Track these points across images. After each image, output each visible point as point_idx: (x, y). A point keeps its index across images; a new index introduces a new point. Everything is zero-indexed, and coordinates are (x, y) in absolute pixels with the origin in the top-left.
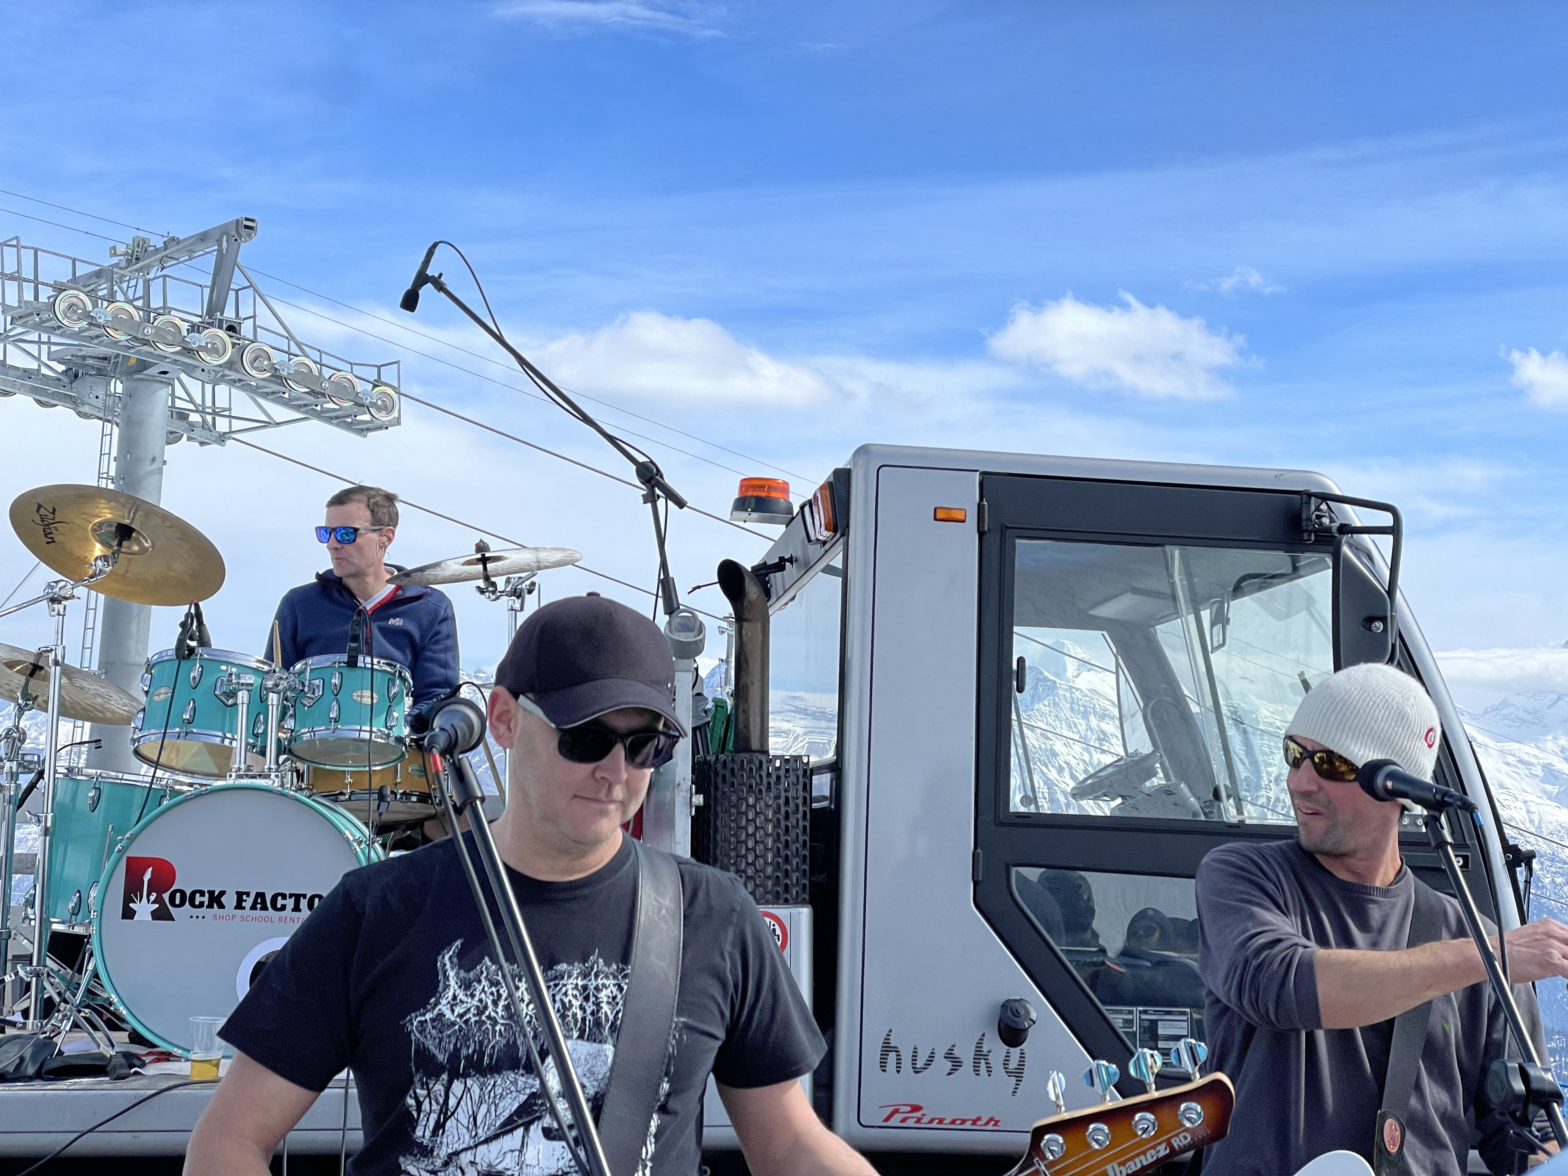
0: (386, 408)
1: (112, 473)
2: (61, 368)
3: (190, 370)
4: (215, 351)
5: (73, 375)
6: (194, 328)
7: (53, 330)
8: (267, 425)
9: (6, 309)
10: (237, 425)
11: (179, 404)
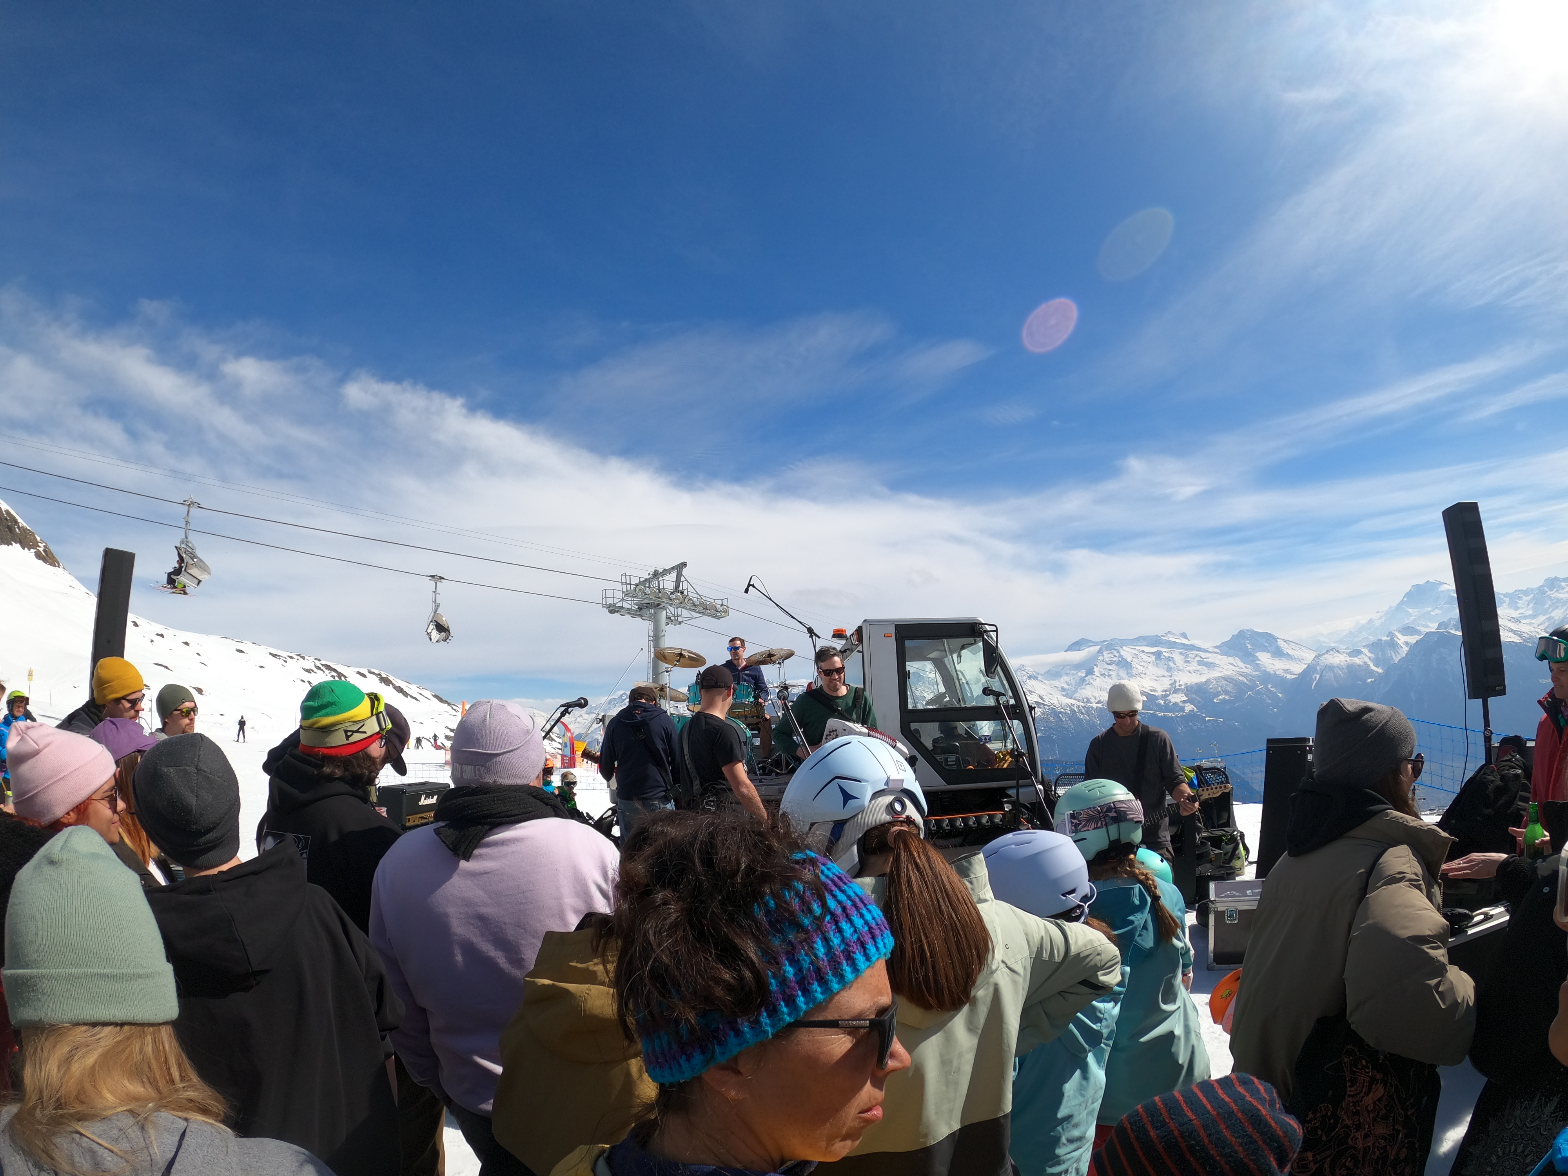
0: (725, 612)
1: (652, 635)
2: (637, 607)
3: (671, 605)
4: (677, 599)
5: (640, 609)
6: (672, 593)
7: (635, 597)
8: (693, 618)
9: (623, 592)
10: (684, 619)
11: (668, 614)
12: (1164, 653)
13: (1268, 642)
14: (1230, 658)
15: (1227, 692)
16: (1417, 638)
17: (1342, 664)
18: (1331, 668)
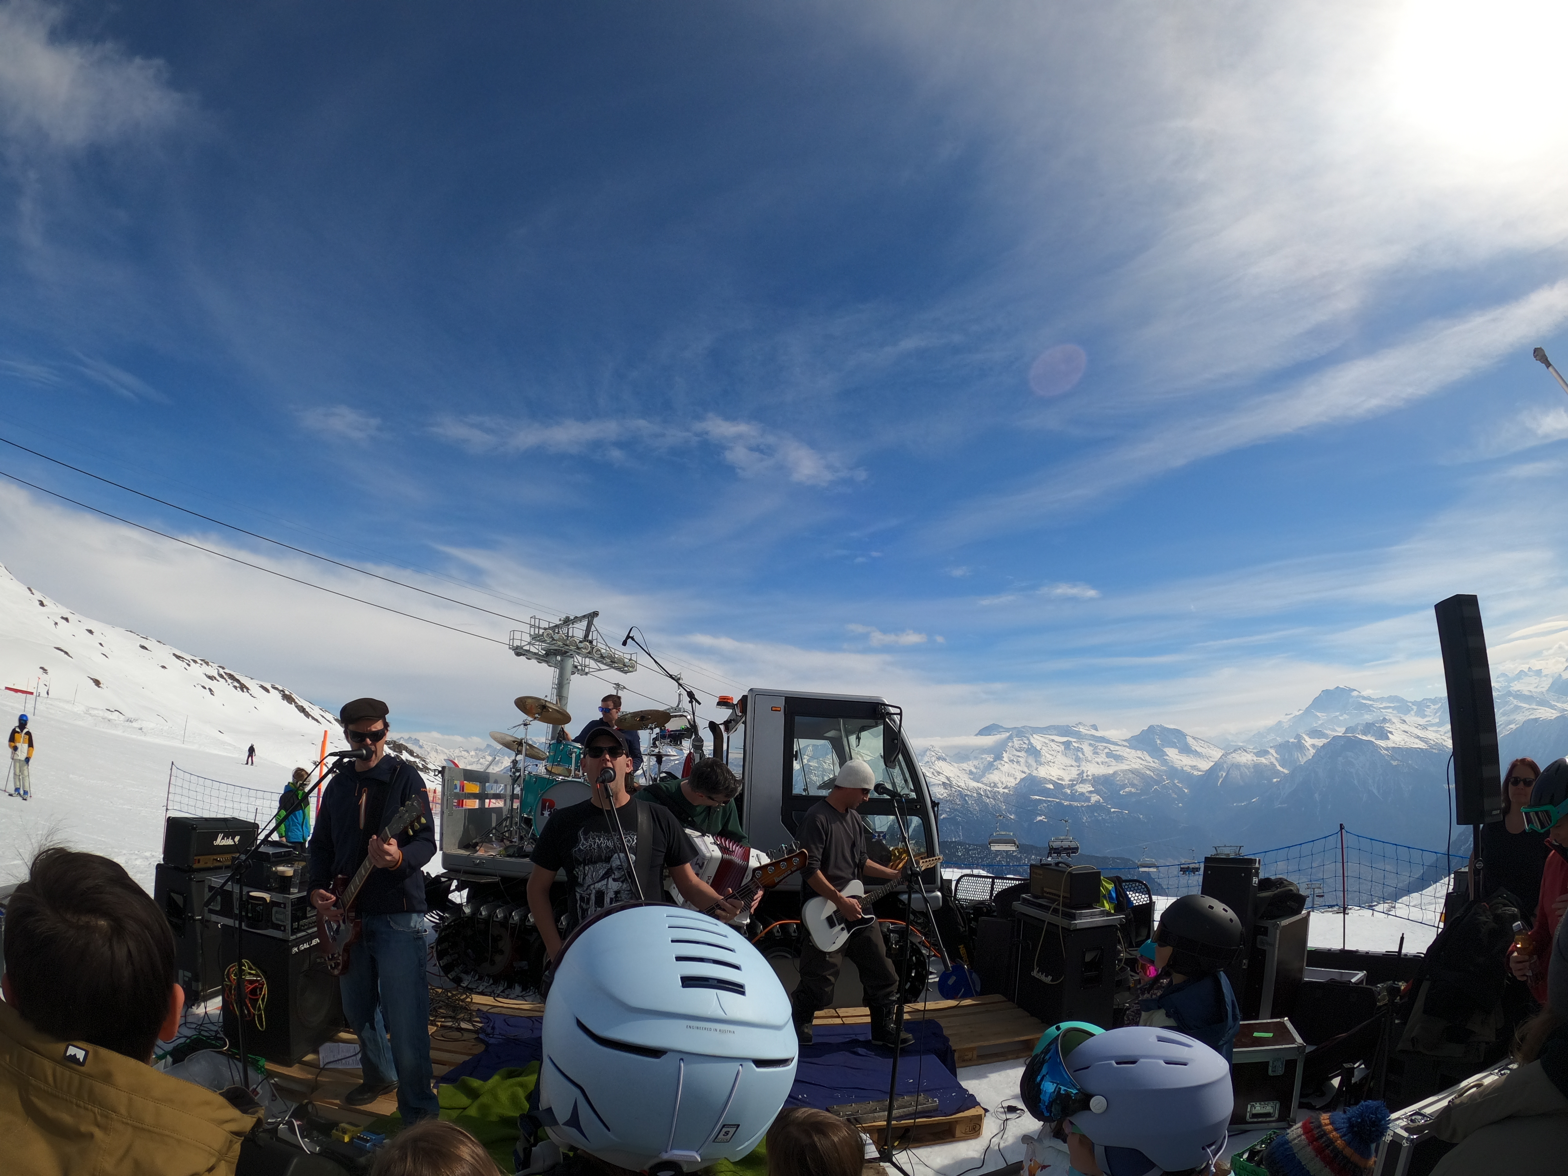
0: (633, 667)
1: (556, 683)
2: (544, 652)
3: (578, 654)
4: (585, 648)
5: (547, 654)
6: (581, 642)
7: (542, 642)
8: (599, 670)
9: (531, 635)
10: (591, 670)
11: (575, 663)
12: (1074, 744)
13: (1177, 738)
14: (1138, 752)
15: (1133, 785)
16: (1324, 741)
17: (1249, 763)
18: (1237, 766)
